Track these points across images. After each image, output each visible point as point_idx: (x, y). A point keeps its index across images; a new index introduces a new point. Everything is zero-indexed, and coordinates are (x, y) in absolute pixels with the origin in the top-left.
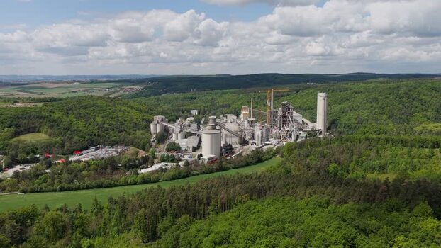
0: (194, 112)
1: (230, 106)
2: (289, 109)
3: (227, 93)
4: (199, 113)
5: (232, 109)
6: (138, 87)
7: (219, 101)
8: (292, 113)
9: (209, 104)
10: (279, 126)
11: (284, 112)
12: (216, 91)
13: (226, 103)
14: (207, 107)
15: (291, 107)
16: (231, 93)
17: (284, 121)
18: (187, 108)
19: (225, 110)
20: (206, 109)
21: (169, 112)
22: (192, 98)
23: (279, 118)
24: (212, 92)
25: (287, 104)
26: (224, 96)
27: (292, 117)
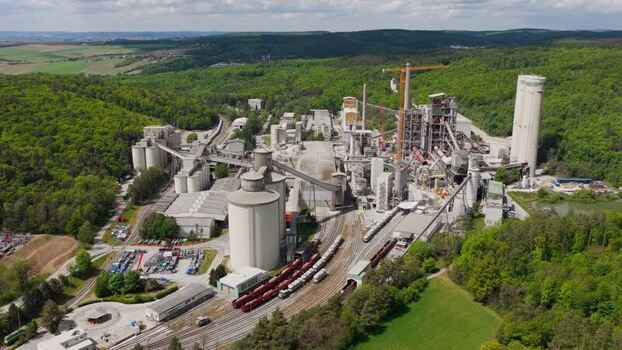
0: (255, 103)
1: (321, 93)
2: (448, 111)
3: (318, 64)
4: (263, 104)
5: (325, 98)
6: (174, 53)
7: (303, 82)
8: (454, 118)
9: (283, 87)
10: (423, 146)
11: (437, 118)
12: (300, 61)
13: (315, 85)
14: (279, 93)
15: (452, 104)
16: (325, 64)
17: (435, 136)
18: (243, 94)
19: (312, 100)
20: (277, 97)
21: (198, 107)
22: (255, 75)
23: (423, 129)
24: (291, 61)
25: (443, 98)
26: (312, 69)
27: (453, 128)
